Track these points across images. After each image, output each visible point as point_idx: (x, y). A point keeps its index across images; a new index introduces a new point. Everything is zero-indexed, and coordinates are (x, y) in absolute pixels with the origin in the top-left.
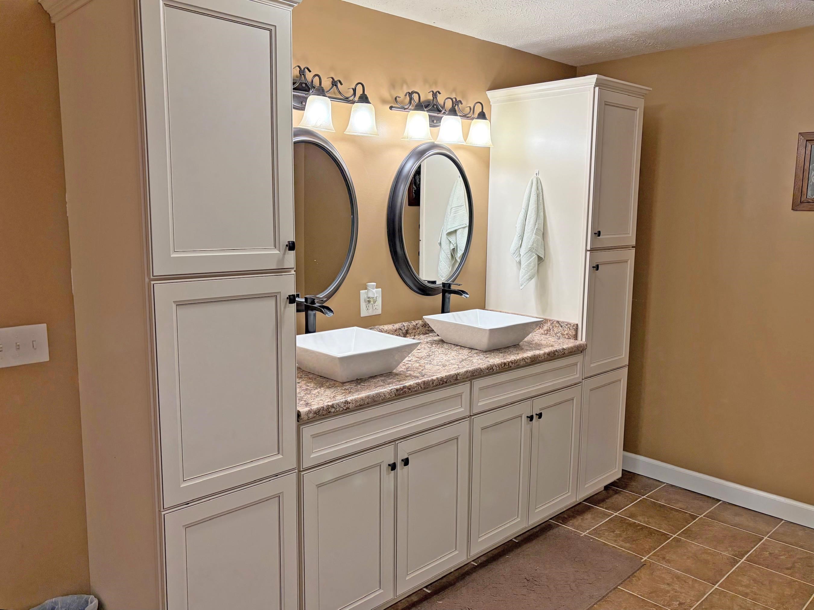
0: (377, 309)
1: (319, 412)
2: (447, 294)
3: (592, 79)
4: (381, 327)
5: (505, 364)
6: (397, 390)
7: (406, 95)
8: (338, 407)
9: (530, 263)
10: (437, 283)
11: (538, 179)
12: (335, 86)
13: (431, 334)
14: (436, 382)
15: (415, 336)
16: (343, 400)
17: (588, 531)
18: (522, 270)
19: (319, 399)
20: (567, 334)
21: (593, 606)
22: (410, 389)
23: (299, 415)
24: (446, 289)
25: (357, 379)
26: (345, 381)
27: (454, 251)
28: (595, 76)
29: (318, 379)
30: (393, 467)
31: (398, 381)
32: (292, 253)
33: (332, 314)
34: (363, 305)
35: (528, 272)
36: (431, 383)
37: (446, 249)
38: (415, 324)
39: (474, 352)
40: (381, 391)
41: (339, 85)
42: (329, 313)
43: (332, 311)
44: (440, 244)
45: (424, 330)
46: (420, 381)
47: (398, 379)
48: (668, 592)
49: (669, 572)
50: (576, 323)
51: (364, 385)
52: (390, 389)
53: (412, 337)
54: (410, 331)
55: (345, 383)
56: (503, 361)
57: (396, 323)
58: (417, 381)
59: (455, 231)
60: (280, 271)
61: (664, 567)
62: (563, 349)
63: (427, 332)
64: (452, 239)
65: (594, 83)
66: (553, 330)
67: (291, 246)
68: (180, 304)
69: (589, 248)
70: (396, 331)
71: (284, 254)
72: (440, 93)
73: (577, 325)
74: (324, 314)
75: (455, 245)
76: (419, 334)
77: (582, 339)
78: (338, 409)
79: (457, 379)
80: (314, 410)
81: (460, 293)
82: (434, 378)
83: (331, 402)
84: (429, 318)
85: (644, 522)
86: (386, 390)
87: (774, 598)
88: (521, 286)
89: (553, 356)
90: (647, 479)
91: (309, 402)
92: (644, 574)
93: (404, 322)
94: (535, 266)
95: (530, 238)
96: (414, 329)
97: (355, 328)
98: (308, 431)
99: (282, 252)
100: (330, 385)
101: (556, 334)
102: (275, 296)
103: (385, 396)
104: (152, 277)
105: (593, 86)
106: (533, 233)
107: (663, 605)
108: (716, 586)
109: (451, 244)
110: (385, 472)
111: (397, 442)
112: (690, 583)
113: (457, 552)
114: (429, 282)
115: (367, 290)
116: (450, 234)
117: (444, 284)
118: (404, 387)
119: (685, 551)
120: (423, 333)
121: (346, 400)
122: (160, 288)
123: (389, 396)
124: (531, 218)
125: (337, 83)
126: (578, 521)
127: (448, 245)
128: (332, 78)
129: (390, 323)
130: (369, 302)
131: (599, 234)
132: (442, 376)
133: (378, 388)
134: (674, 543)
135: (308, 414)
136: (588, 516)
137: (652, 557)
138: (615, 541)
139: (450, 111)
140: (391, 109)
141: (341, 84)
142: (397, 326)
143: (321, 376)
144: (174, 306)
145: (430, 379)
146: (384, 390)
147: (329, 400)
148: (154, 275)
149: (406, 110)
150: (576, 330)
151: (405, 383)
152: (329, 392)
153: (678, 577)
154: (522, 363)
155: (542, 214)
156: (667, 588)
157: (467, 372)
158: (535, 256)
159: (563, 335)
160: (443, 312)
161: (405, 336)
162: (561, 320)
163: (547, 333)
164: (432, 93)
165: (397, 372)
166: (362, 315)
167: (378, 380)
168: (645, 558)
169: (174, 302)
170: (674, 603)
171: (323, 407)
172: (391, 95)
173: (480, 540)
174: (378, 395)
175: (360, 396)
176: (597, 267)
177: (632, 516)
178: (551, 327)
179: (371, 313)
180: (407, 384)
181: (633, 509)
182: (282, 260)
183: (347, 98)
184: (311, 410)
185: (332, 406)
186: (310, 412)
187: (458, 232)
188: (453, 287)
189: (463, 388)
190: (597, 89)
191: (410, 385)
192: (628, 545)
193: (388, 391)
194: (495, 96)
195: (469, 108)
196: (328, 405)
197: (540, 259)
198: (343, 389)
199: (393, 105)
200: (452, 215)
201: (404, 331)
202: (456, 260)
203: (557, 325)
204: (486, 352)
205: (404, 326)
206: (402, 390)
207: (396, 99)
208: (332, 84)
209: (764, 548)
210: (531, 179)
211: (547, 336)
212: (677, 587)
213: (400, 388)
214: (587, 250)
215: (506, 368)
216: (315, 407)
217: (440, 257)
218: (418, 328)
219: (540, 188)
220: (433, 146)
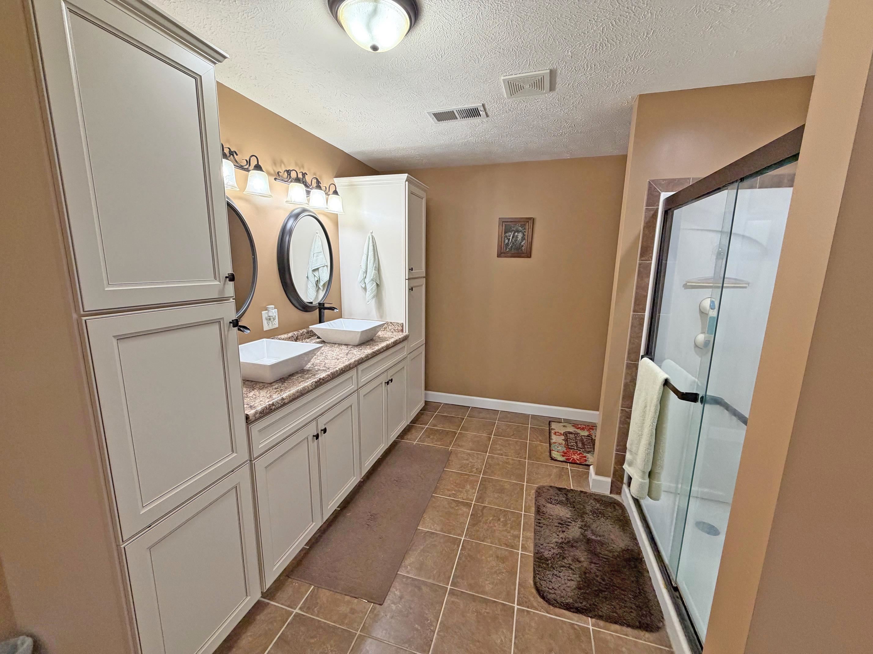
0: (275, 324)
1: (263, 411)
2: (322, 310)
3: (405, 176)
4: (279, 337)
5: (374, 352)
6: (316, 382)
7: (285, 172)
8: (277, 404)
9: (372, 288)
10: (313, 304)
11: (372, 236)
12: (232, 156)
13: (312, 338)
14: (339, 371)
15: (302, 340)
16: (280, 398)
17: (417, 440)
18: (367, 292)
19: (259, 400)
20: (397, 329)
21: (437, 485)
22: (323, 380)
23: (247, 417)
24: (321, 307)
25: (281, 379)
26: (272, 381)
27: (318, 282)
28: (407, 175)
29: (246, 383)
30: (317, 437)
31: (312, 375)
32: (232, 283)
33: (249, 331)
34: (265, 322)
35: (372, 293)
36: (336, 373)
37: (313, 280)
38: (301, 332)
39: (350, 347)
40: (305, 385)
41: (235, 155)
42: (246, 331)
43: (248, 329)
44: (307, 277)
45: (307, 335)
46: (329, 373)
47: (311, 374)
48: (468, 464)
49: (464, 453)
50: (402, 322)
51: (289, 383)
52: (311, 382)
53: (301, 341)
54: (299, 338)
55: (272, 383)
56: (372, 351)
57: (288, 333)
58: (327, 373)
59: (318, 269)
60: (221, 300)
61: (461, 451)
62: (400, 339)
63: (310, 336)
64: (316, 273)
65: (405, 179)
66: (388, 328)
67: (231, 278)
68: (120, 338)
69: (407, 278)
70: (290, 338)
71: (224, 284)
72: (307, 174)
73: (403, 323)
74: (242, 331)
75: (318, 278)
76: (305, 339)
77: (406, 332)
78: (277, 406)
79: (350, 367)
80: (260, 411)
81: (332, 309)
82: (337, 369)
83: (270, 401)
84: (312, 327)
85: (442, 427)
86: (308, 383)
87: (514, 453)
88: (368, 302)
89: (396, 343)
90: (433, 403)
91: (251, 405)
92: (453, 458)
93: (295, 331)
94: (375, 290)
95: (371, 273)
96: (302, 335)
97: (265, 339)
98: (255, 428)
99: (222, 283)
100: (260, 386)
101: (390, 330)
102: (218, 322)
103: (308, 388)
104: (82, 313)
105: (405, 181)
106: (373, 269)
107: (469, 473)
108: (488, 454)
109: (316, 277)
110: (311, 442)
111: (317, 419)
112: (476, 456)
113: (355, 478)
114: (308, 302)
115: (267, 311)
116: (314, 270)
117: (319, 304)
118: (320, 379)
119: (466, 438)
120: (307, 338)
121: (282, 397)
122: (93, 324)
123: (311, 388)
124: (370, 260)
125: (233, 153)
126: (409, 436)
127: (314, 278)
128: (229, 148)
129: (285, 334)
130: (270, 319)
131: (412, 269)
132: (341, 366)
133: (302, 383)
134: (460, 436)
135: (255, 415)
136: (413, 431)
137: (453, 446)
138: (432, 442)
139: (316, 186)
140: (275, 180)
141: (237, 155)
142: (290, 335)
143: (248, 381)
144: (114, 341)
145: (335, 370)
146: (307, 384)
147: (269, 400)
148: (86, 310)
149: (286, 183)
150: (402, 327)
151: (320, 376)
152: (263, 393)
153: (469, 454)
154: (382, 350)
155: (377, 257)
156: (467, 462)
157: (355, 361)
158: (375, 284)
159: (394, 330)
160: (321, 321)
161: (296, 341)
162: (392, 321)
163: (385, 330)
164: (301, 173)
165: (307, 368)
166: (265, 330)
167: (297, 377)
168: (450, 448)
169: (114, 337)
170: (474, 469)
171: (266, 407)
172: (274, 170)
173: (366, 465)
174: (304, 388)
175: (292, 392)
176: (412, 289)
177: (435, 426)
178: (387, 326)
179: (271, 327)
180: (321, 377)
181: (433, 422)
182: (222, 291)
183: (242, 166)
184: (257, 411)
185: (273, 404)
186: (256, 413)
187: (320, 269)
188: (326, 305)
189: (353, 372)
190: (407, 182)
191: (324, 377)
192: (439, 443)
193: (310, 384)
194: (339, 182)
195: (325, 187)
196: (270, 404)
197: (377, 285)
198: (274, 388)
199: (277, 178)
200: (315, 258)
201: (295, 338)
202: (319, 288)
203: (391, 325)
204: (357, 346)
205: (295, 334)
206: (319, 381)
207: (278, 173)
208: (229, 153)
209: (498, 428)
210: (368, 236)
211: (385, 332)
212: (471, 460)
213: (318, 381)
214: (406, 279)
215: (375, 354)
216: (259, 408)
217: (308, 286)
218: (304, 334)
219: (374, 241)
220: (304, 210)
